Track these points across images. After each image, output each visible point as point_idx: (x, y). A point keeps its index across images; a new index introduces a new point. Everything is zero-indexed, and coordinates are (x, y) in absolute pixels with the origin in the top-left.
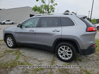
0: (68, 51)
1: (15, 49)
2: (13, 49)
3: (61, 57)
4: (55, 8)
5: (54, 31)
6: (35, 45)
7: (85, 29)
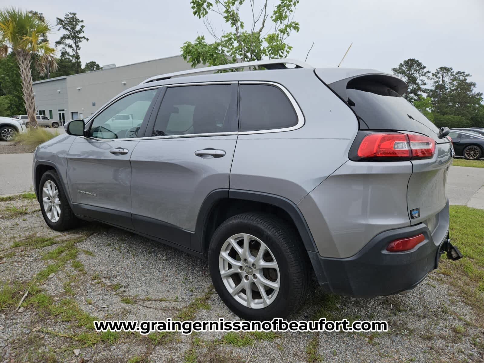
0: (263, 263)
1: (66, 236)
2: (59, 234)
3: (230, 291)
4: (290, 48)
5: (201, 155)
6: (132, 219)
7: (347, 145)
